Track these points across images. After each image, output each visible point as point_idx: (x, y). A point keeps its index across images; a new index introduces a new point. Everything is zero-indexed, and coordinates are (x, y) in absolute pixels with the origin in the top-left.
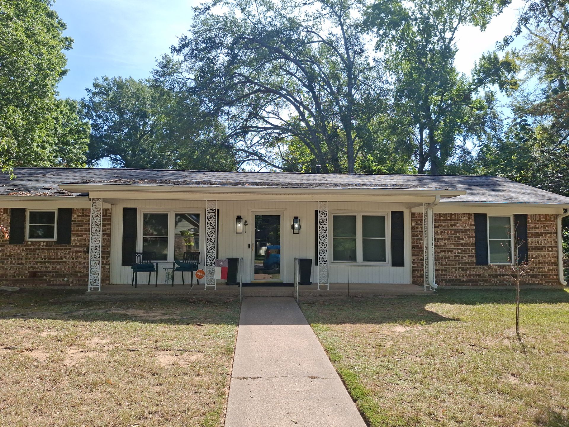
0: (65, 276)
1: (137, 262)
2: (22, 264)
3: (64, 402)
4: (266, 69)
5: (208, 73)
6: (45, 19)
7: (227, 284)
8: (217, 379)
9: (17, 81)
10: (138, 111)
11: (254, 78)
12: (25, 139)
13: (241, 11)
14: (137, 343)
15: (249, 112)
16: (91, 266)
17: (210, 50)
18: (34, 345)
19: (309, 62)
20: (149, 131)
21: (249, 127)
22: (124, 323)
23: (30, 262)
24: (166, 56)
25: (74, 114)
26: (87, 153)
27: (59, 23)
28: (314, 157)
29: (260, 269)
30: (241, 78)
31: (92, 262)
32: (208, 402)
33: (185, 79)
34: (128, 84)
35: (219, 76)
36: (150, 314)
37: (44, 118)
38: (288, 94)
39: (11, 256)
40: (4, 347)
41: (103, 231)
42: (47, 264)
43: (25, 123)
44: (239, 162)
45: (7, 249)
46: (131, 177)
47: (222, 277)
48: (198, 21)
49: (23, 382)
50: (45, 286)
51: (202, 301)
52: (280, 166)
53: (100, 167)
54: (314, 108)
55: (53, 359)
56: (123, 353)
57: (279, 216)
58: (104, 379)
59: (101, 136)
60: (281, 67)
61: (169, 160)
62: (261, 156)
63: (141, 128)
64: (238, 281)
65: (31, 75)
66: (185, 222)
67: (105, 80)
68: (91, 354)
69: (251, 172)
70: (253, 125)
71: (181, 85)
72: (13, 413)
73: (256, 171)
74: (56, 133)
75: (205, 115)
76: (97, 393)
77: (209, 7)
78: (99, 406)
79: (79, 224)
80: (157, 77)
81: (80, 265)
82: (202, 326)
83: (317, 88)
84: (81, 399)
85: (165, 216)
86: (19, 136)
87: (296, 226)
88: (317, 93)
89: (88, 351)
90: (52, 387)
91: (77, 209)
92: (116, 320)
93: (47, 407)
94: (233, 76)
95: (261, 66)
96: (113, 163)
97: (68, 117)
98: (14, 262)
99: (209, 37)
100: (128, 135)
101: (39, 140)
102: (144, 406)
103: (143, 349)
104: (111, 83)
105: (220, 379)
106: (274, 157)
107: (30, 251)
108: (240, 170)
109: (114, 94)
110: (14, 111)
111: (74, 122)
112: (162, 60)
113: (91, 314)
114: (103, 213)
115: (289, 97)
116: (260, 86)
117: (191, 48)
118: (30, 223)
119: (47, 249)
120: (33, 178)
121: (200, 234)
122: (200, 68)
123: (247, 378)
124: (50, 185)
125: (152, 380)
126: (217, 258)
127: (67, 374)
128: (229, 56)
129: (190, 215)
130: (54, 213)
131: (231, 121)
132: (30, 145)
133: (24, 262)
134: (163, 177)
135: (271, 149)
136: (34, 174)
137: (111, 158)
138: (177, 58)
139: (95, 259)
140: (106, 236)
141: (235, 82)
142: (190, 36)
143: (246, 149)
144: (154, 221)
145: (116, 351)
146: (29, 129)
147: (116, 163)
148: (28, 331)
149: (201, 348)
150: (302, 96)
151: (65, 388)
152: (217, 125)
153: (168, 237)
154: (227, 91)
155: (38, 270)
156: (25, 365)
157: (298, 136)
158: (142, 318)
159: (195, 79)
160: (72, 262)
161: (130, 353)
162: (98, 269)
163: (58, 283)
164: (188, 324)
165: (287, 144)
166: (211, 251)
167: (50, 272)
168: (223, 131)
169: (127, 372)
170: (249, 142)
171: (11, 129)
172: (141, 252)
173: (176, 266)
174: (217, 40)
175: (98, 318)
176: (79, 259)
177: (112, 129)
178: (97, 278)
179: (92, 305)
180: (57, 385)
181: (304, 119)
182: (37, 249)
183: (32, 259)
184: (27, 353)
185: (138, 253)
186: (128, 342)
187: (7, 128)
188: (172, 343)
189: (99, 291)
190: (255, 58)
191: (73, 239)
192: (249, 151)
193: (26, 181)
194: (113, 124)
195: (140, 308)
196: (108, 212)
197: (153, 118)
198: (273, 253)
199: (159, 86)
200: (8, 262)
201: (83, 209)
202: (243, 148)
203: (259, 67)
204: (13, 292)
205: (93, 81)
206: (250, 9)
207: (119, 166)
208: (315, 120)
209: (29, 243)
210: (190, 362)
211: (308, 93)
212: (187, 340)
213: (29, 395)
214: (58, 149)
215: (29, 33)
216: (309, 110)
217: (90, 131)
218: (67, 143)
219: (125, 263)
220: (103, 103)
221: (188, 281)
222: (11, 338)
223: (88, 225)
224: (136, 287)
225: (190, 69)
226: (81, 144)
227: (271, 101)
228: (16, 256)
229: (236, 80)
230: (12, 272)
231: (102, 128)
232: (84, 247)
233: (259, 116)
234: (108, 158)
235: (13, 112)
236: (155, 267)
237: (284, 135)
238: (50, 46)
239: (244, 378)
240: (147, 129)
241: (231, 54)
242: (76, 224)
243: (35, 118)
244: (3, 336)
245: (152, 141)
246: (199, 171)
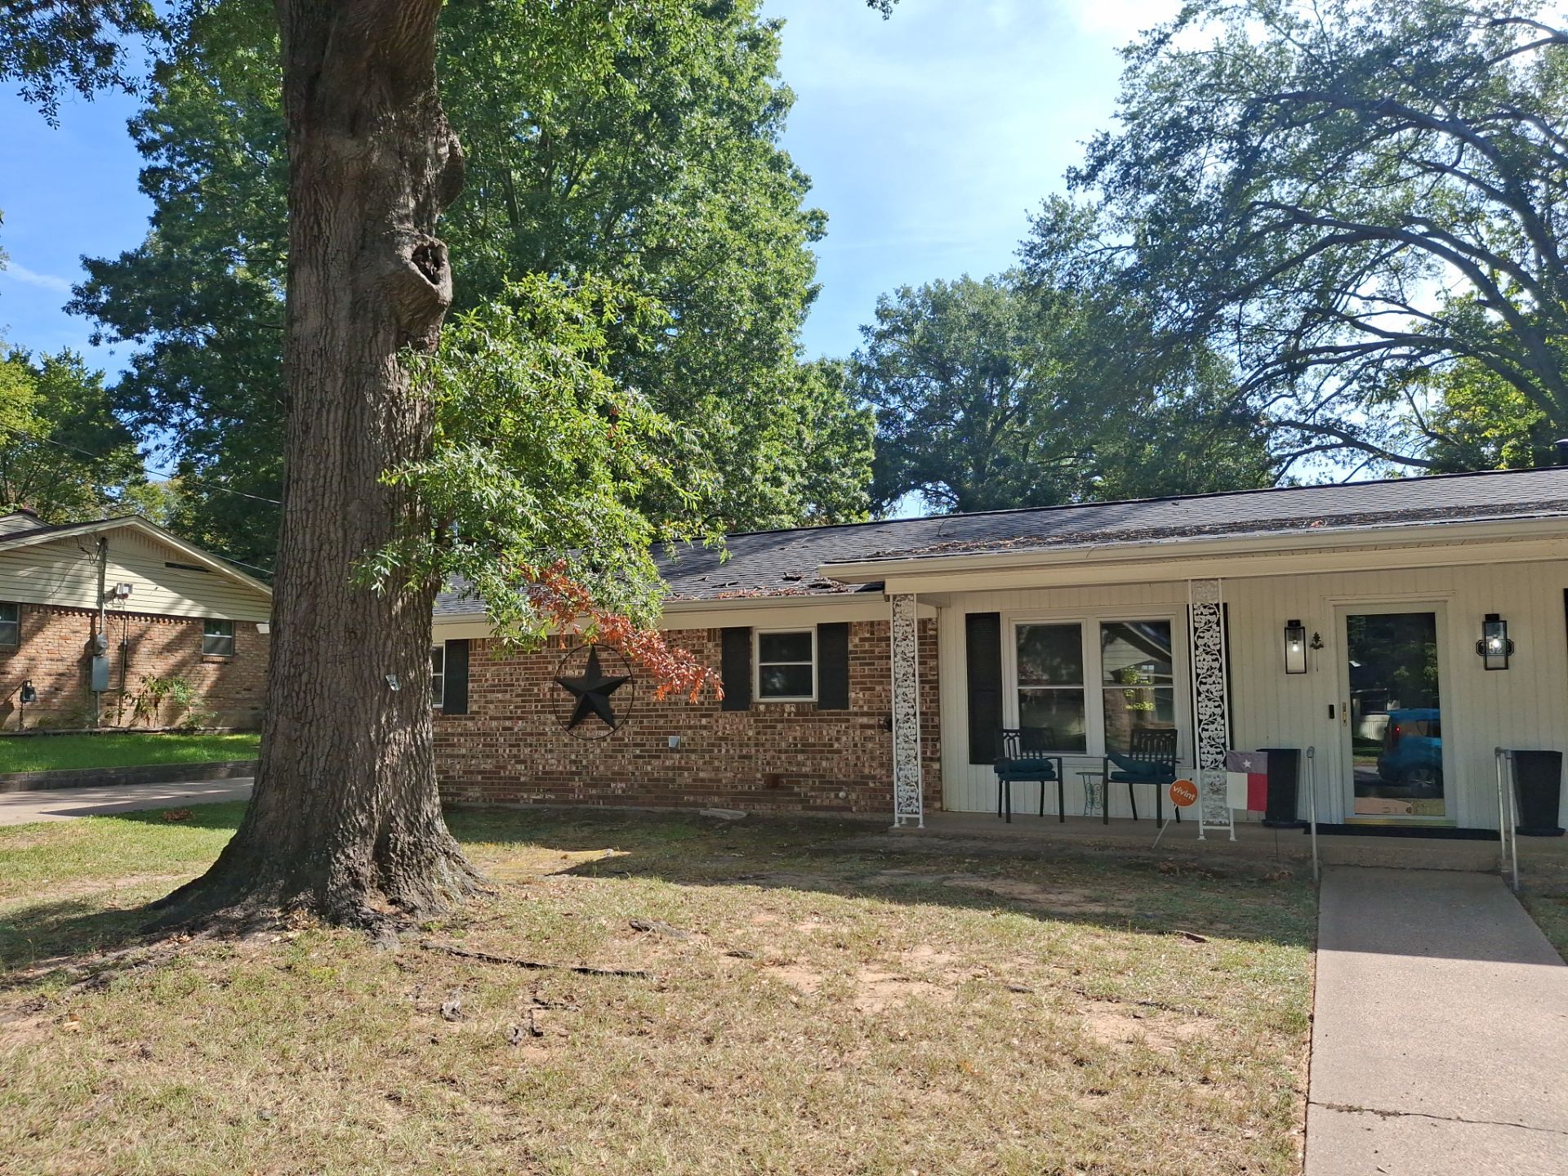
0: (838, 786)
1: (1007, 755)
2: (747, 757)
3: (863, 1102)
4: (1354, 172)
5: (1172, 221)
6: (767, 175)
7: (1266, 824)
8: (1264, 1100)
9: (718, 335)
10: (986, 360)
11: (1315, 206)
12: (739, 468)
13: (1263, 22)
14: (1026, 972)
15: (1303, 309)
16: (898, 762)
17: (1178, 153)
18: (788, 951)
19: (1506, 116)
20: (1017, 408)
21: (1307, 352)
22: (989, 914)
23: (765, 751)
24: (1053, 200)
25: (838, 395)
26: (869, 485)
27: (795, 177)
28: (1542, 414)
29: (1371, 784)
30: (1275, 213)
31: (899, 752)
32: (1243, 1163)
33: (1109, 252)
34: (958, 296)
35: (1204, 220)
36: (1053, 897)
37: (775, 414)
38: (1435, 231)
39: (726, 739)
40: (725, 950)
41: (921, 676)
42: (800, 757)
43: (738, 429)
44: (1281, 459)
45: (717, 721)
46: (979, 533)
47: (1252, 804)
48: (1136, 81)
49: (772, 1039)
50: (797, 810)
51: (1195, 869)
52: (1417, 457)
53: (899, 516)
54: (1529, 259)
55: (830, 990)
56: (993, 993)
57: (1431, 617)
58: (952, 1057)
59: (900, 439)
60: (1402, 156)
61: (1072, 478)
62: (1353, 433)
63: (995, 402)
64: (1301, 815)
65: (745, 314)
66: (1121, 645)
67: (903, 297)
68: (917, 988)
69: (1321, 486)
70: (1319, 345)
71: (1097, 270)
72: (759, 1110)
73: (1338, 480)
74: (801, 446)
75: (1169, 340)
76: (938, 1093)
77: (1167, 36)
78: (947, 1127)
79: (864, 658)
80: (1032, 262)
81: (873, 759)
82: (1203, 941)
83: (1538, 194)
84: (903, 1101)
85: (1074, 631)
86: (725, 463)
87: (1496, 644)
88: (1538, 211)
89: (907, 980)
90: (835, 1061)
91: (860, 624)
92: (967, 904)
93: (827, 1108)
94: (1249, 212)
95: (1336, 166)
96: (931, 503)
97: (825, 403)
98: (732, 752)
99: (1172, 119)
100: (966, 427)
101: (768, 467)
102: (1060, 1144)
103: (1046, 989)
104: (918, 301)
105: (1274, 1101)
106: (1396, 431)
107: (764, 727)
108: (1284, 482)
109: (926, 328)
110: (717, 406)
111: (839, 413)
112: (1043, 214)
113: (908, 885)
114: (919, 630)
115: (1438, 241)
116: (1337, 225)
117: (1123, 162)
118: (762, 660)
119: (797, 721)
120: (762, 556)
121: (1175, 676)
122: (1152, 210)
123: (1360, 1110)
124: (798, 569)
125: (1078, 1075)
126: (1232, 748)
127: (865, 1033)
128: (1233, 158)
129: (1137, 625)
130: (810, 634)
131: (1247, 343)
132: (750, 481)
133: (753, 751)
134: (1060, 524)
135: (1385, 406)
136: (764, 546)
137: (926, 491)
138: (1086, 198)
139: (906, 746)
140: (927, 687)
141: (1256, 229)
142: (1119, 130)
143: (1302, 418)
144: (1039, 646)
145: (975, 987)
146: (748, 445)
147: (938, 503)
148: (771, 918)
149: (1208, 1005)
150: (1482, 230)
151: (864, 1067)
152: (1207, 358)
153: (1085, 687)
154: (1231, 261)
155: (781, 771)
156: (771, 998)
157: (1477, 356)
158: (1033, 906)
159: (1135, 247)
160: (854, 752)
161: (1012, 995)
162: (915, 771)
163: (826, 802)
164: (1161, 933)
165: (1437, 385)
166: (1211, 727)
167: (806, 776)
168: (1223, 376)
169: (1009, 1046)
170: (1310, 396)
171: (710, 448)
172: (1017, 727)
173: (1113, 768)
174: (1196, 122)
175: (923, 897)
176: (870, 745)
177: (925, 418)
178: (913, 795)
179: (907, 863)
180: (845, 1059)
181: (1496, 300)
182: (777, 721)
183: (768, 746)
184: (774, 970)
185: (1008, 731)
186: (1004, 967)
187: (702, 448)
188: (1120, 981)
189: (921, 826)
190: (1315, 149)
191: (852, 695)
192: (1310, 422)
193: (749, 563)
194: (926, 404)
195: (1024, 876)
196: (930, 626)
197: (1026, 371)
198: (1411, 732)
199: (1040, 283)
200: (720, 751)
201: (872, 624)
202: (1292, 415)
203: (1330, 170)
204: (733, 823)
205: (875, 306)
206: (1290, 11)
207: (944, 510)
208: (1539, 295)
209: (762, 708)
210: (1178, 1041)
211: (1504, 215)
212: (1164, 977)
213: (788, 1074)
214: (806, 483)
215: (738, 219)
216: (1514, 269)
217: (875, 430)
218: (826, 467)
219: (976, 757)
220: (902, 355)
221: (1148, 810)
222: (739, 932)
223: (884, 661)
224: (1008, 821)
225: (1121, 219)
226: (855, 464)
227: (1374, 263)
228: (736, 738)
229: (1256, 225)
230: (730, 775)
231: (901, 418)
232: (880, 714)
233: (1339, 314)
234: (918, 493)
235: (714, 408)
236: (1055, 769)
237: (1426, 360)
238: (780, 238)
239: (1350, 1109)
240: (1011, 404)
241: (1239, 152)
242: (858, 658)
243: (758, 416)
244: (723, 924)
245: (1024, 435)
246: (1161, 498)
